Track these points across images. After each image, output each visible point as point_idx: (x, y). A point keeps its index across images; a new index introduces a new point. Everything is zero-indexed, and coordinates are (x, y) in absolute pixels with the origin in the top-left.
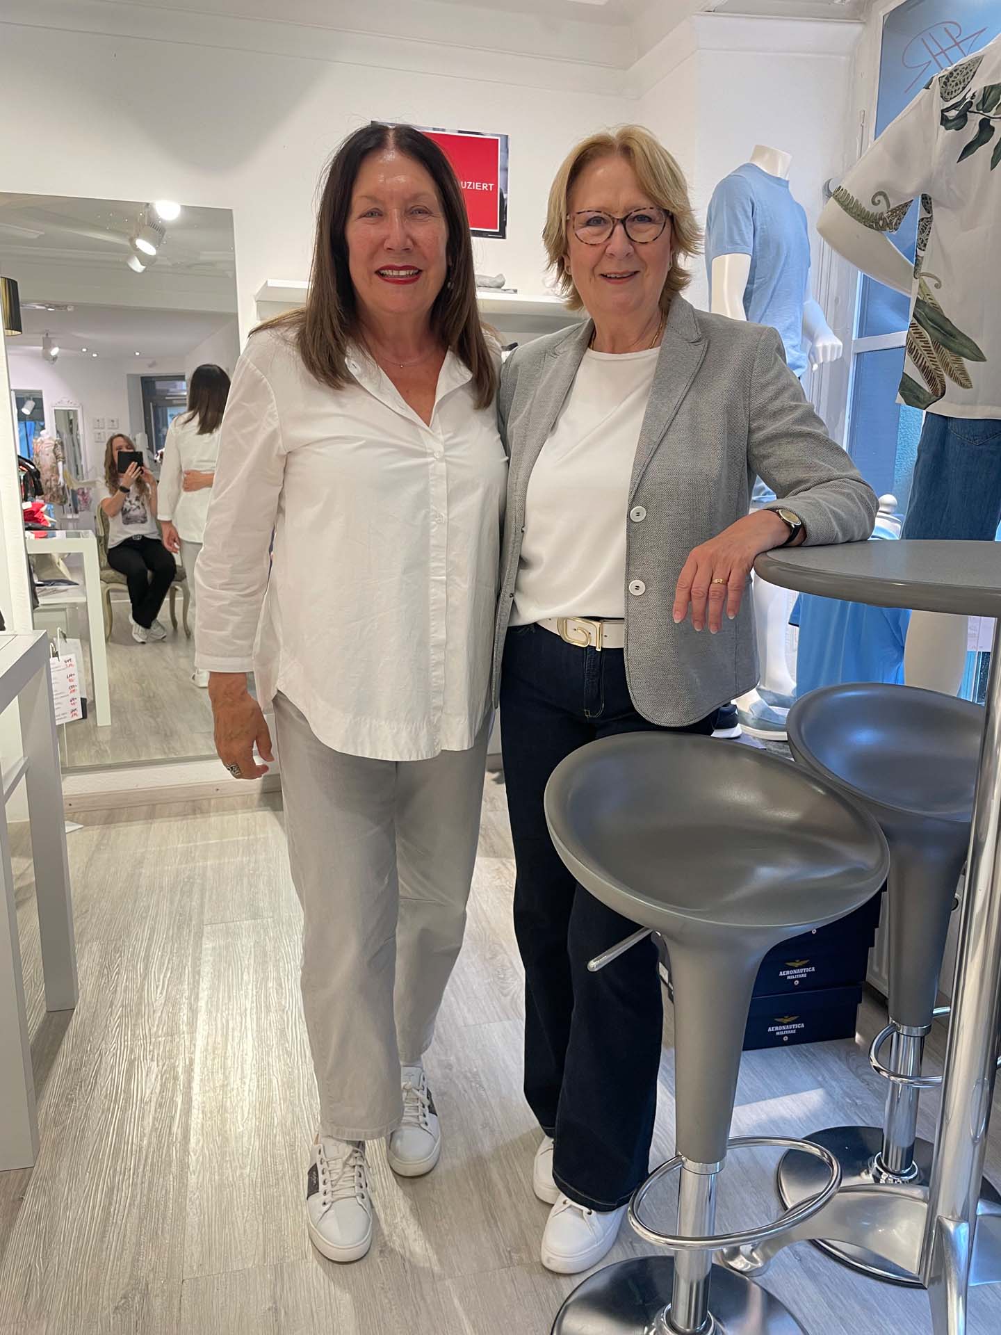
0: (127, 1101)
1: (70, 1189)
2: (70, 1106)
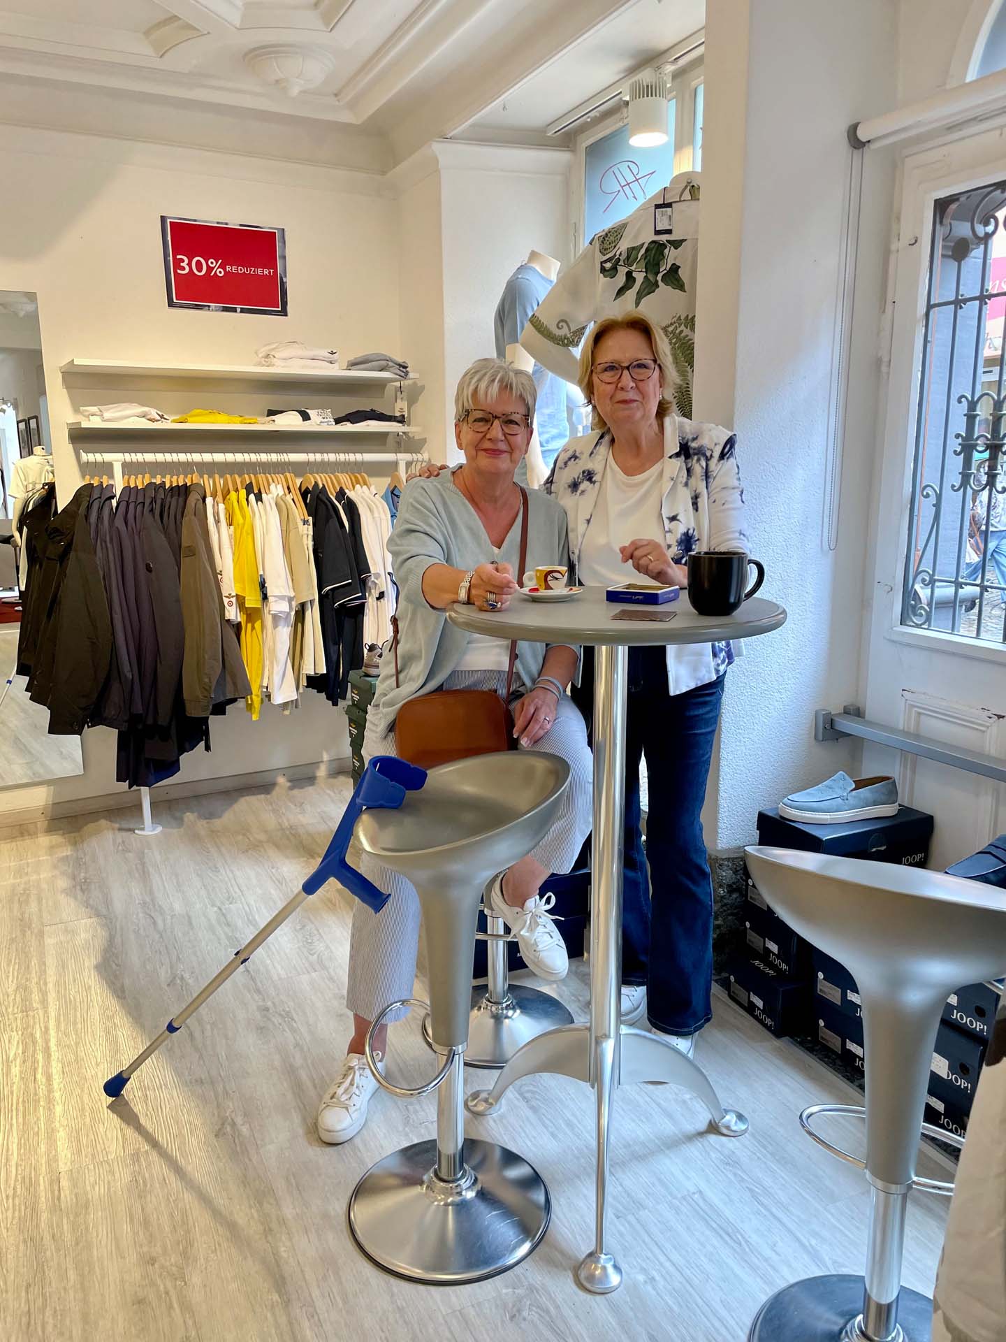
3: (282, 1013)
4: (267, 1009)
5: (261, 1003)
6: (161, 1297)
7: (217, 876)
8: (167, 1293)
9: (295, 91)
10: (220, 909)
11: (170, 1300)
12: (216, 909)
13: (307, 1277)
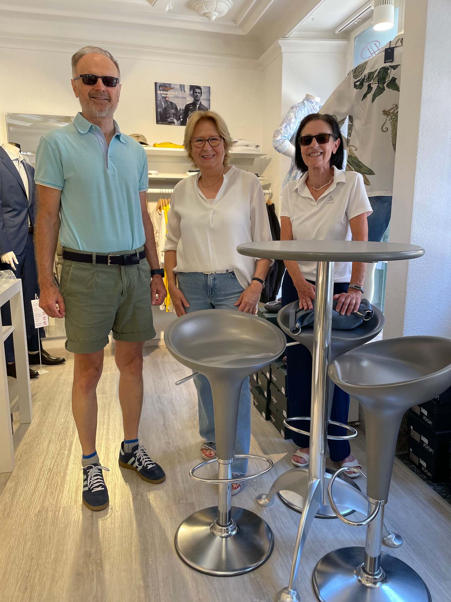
0: (47, 453)
1: (23, 480)
2: (26, 455)
3: (176, 446)
4: (169, 443)
5: (167, 440)
6: (89, 573)
7: (161, 381)
8: (92, 573)
9: (214, 18)
10: (159, 396)
11: (93, 576)
12: (157, 395)
13: (159, 575)
